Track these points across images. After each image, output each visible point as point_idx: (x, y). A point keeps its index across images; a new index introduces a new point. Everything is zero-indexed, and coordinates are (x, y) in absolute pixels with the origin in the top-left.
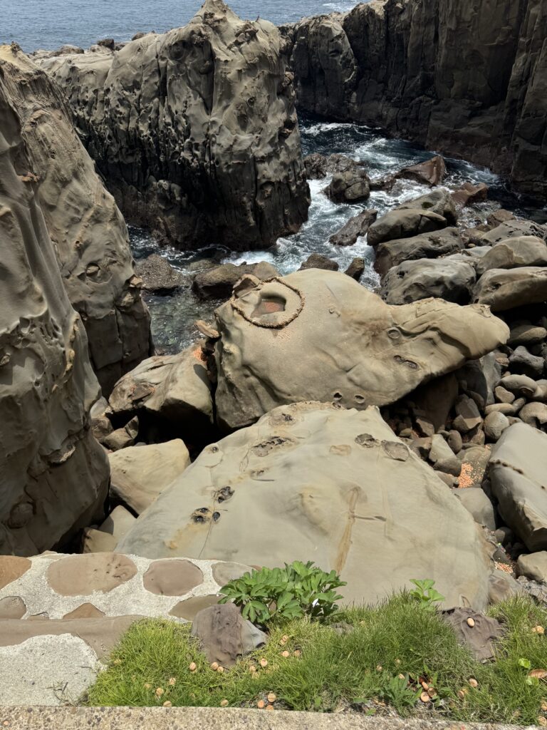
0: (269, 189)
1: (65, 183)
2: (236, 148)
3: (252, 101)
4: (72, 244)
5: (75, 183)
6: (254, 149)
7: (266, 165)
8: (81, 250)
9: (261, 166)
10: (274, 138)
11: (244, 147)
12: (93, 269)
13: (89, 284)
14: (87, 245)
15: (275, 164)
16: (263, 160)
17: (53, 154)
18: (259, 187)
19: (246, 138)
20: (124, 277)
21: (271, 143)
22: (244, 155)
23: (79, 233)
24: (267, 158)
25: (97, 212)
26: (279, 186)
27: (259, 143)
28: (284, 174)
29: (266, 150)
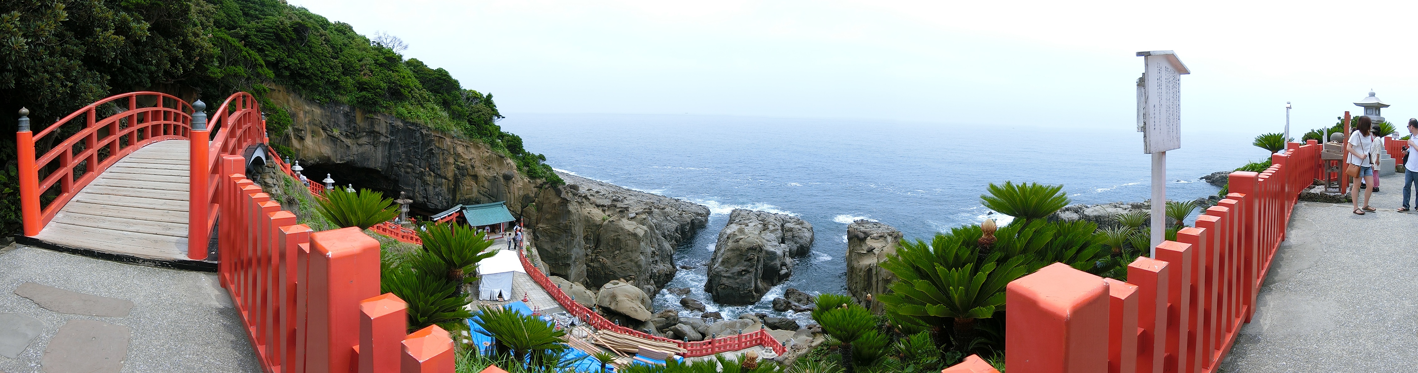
0: (723, 286)
1: (627, 251)
2: (716, 270)
5: (630, 253)
6: (722, 272)
7: (725, 279)
8: (621, 261)
10: (735, 272)
14: (624, 263)
15: (731, 281)
16: (725, 277)
19: (721, 268)
21: (733, 273)
22: (717, 272)
23: (624, 261)
24: (729, 277)
26: (732, 288)
27: (726, 272)
28: (737, 286)
29: (728, 275)
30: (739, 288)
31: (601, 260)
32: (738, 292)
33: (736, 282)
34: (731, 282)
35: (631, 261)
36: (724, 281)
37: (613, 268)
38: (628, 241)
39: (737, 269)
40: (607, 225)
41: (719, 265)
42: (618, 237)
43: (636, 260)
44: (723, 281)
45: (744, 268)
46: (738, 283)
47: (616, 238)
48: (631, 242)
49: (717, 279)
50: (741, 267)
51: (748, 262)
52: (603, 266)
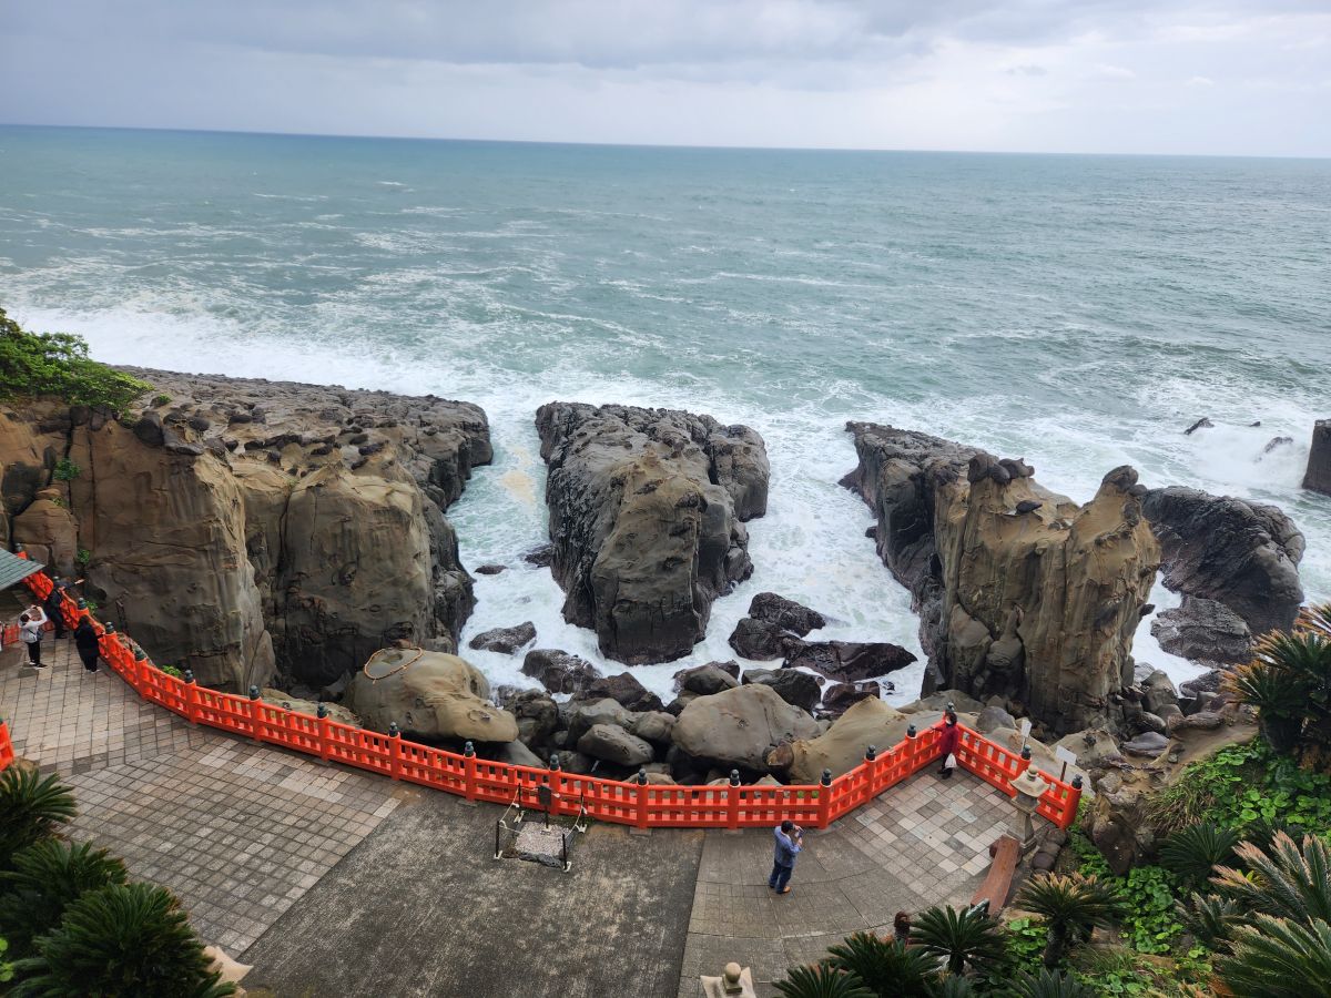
0: (627, 605)
1: (379, 560)
2: (606, 566)
3: (631, 536)
4: (367, 591)
5: (389, 564)
6: (620, 571)
7: (630, 586)
8: (370, 596)
9: (622, 585)
11: (610, 567)
12: (376, 609)
13: (364, 616)
14: (378, 595)
15: (644, 588)
16: (629, 581)
17: (378, 546)
18: (616, 601)
20: (396, 620)
21: (644, 570)
22: (609, 573)
23: (377, 587)
24: (638, 581)
25: (395, 579)
26: (647, 607)
27: (630, 568)
28: (656, 598)
29: (636, 575)
30: (661, 603)
31: (308, 604)
32: (659, 613)
33: (655, 589)
34: (643, 593)
35: (395, 583)
36: (628, 591)
37: (347, 615)
38: (378, 533)
39: (655, 556)
40: (302, 502)
41: (611, 554)
42: (348, 526)
43: (408, 578)
44: (626, 593)
45: (670, 554)
46: (657, 591)
47: (339, 531)
48: (384, 532)
49: (608, 589)
50: (662, 553)
51: (678, 538)
52: (318, 617)
